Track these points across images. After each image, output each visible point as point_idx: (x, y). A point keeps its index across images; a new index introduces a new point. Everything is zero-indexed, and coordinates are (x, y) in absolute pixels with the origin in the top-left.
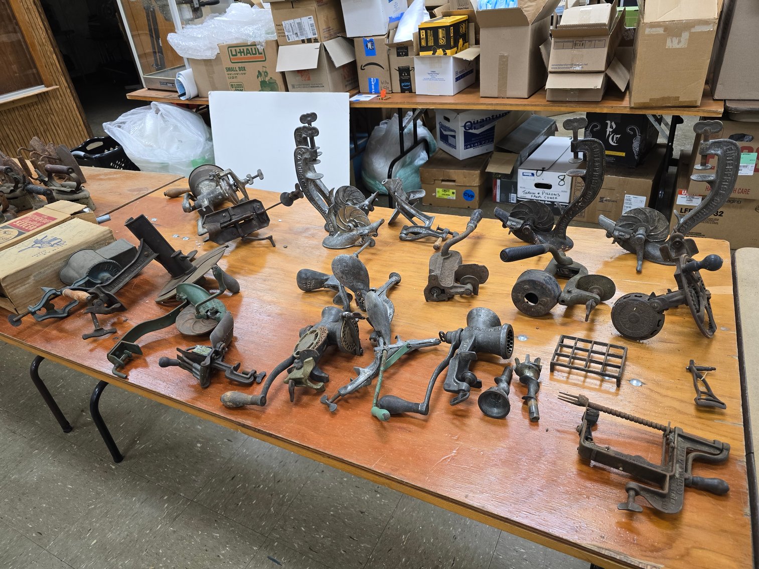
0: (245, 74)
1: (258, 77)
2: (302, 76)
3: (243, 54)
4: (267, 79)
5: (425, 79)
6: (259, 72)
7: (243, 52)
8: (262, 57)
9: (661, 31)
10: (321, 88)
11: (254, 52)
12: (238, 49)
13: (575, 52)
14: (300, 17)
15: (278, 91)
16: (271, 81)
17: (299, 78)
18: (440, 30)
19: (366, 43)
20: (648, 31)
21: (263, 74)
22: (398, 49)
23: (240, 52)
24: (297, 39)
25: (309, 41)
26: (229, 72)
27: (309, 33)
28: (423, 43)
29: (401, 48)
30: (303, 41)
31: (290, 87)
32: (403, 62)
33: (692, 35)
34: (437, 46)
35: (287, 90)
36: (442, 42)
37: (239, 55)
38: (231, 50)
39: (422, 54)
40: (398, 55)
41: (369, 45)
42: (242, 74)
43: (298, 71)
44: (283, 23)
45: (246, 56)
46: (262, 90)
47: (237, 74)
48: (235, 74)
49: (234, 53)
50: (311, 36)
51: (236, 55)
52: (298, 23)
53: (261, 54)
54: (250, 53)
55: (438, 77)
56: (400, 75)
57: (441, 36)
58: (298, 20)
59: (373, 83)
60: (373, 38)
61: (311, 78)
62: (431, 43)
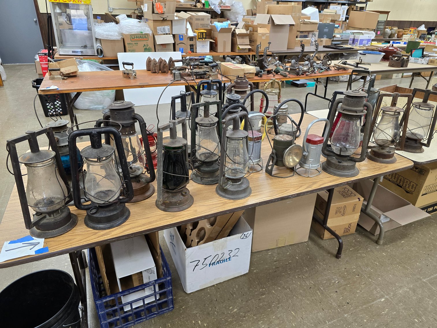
0: (137, 45)
1: (143, 47)
2: (163, 46)
3: (138, 38)
4: (147, 47)
5: (200, 48)
6: (144, 45)
7: (138, 37)
8: (147, 39)
9: (261, 35)
10: (170, 51)
11: (143, 37)
12: (135, 36)
13: (242, 40)
14: (165, 26)
15: (152, 52)
16: (150, 48)
17: (162, 47)
18: (204, 33)
19: (180, 36)
20: (259, 35)
21: (146, 46)
22: (190, 38)
23: (137, 37)
24: (162, 33)
25: (167, 34)
26: (129, 45)
27: (167, 31)
28: (199, 37)
29: (191, 38)
30: (164, 34)
31: (156, 50)
32: (192, 43)
33: (266, 36)
34: (203, 38)
35: (155, 51)
36: (204, 37)
37: (136, 38)
38: (132, 36)
39: (199, 40)
40: (190, 40)
41: (181, 37)
42: (136, 46)
43: (161, 44)
44: (157, 27)
45: (139, 39)
46: (145, 52)
47: (133, 46)
48: (132, 46)
49: (133, 37)
50: (167, 32)
51: (134, 38)
52: (163, 28)
53: (147, 38)
54: (141, 37)
55: (205, 47)
56: (190, 47)
57: (204, 35)
58: (164, 27)
59: (181, 50)
60: (183, 35)
61: (166, 47)
62: (201, 37)
